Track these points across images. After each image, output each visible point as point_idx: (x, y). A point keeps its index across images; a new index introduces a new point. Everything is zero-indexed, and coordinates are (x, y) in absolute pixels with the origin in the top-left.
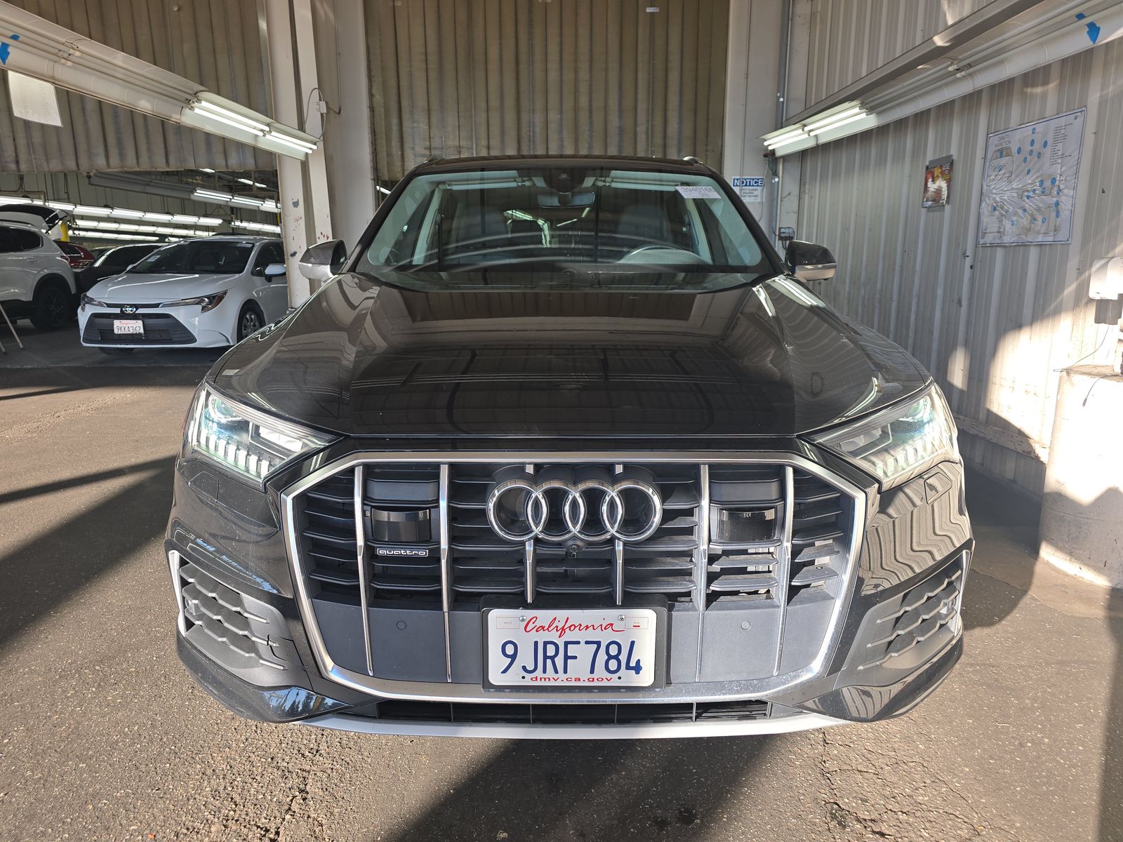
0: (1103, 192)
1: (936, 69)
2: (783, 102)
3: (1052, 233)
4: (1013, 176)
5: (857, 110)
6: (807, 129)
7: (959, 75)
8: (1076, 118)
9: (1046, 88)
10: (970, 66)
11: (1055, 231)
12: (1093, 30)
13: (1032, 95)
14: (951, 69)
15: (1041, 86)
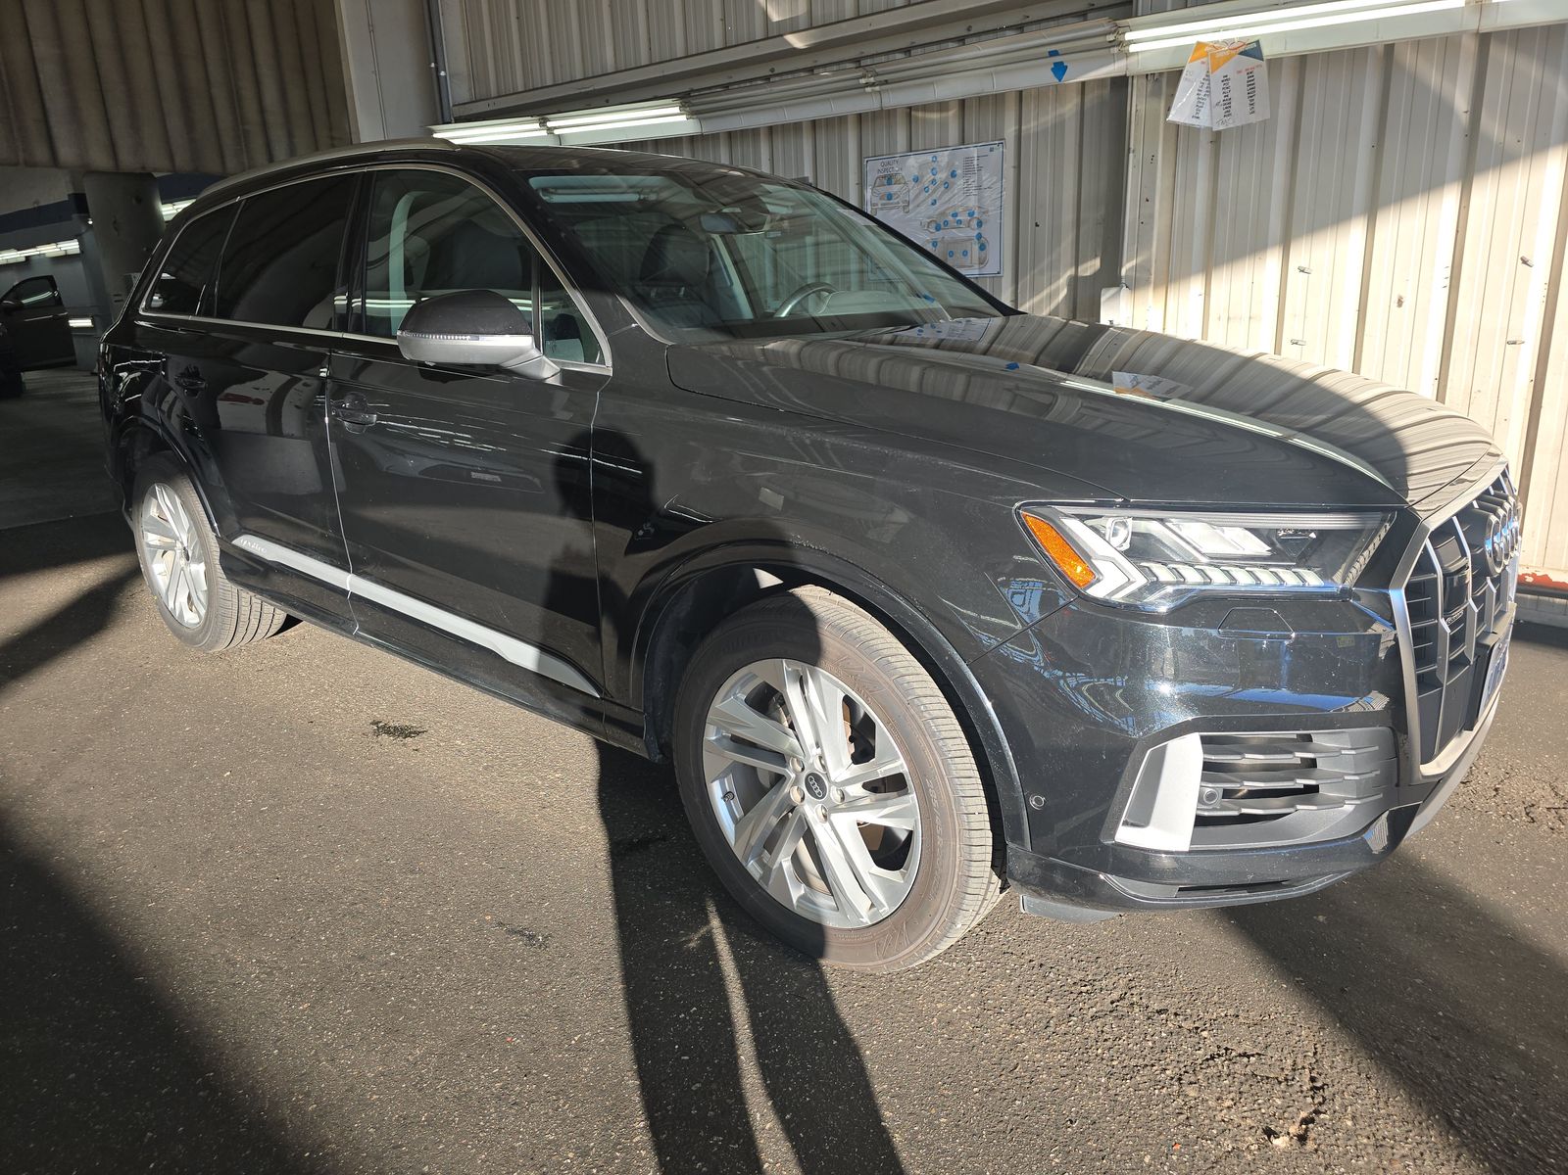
0: (1037, 225)
1: (835, 78)
2: (445, 77)
3: (977, 266)
4: (911, 207)
5: (676, 110)
6: (549, 124)
7: (868, 89)
8: (991, 150)
9: (944, 115)
10: (886, 82)
11: (981, 263)
12: (1060, 69)
13: (924, 120)
14: (863, 81)
15: (937, 111)
